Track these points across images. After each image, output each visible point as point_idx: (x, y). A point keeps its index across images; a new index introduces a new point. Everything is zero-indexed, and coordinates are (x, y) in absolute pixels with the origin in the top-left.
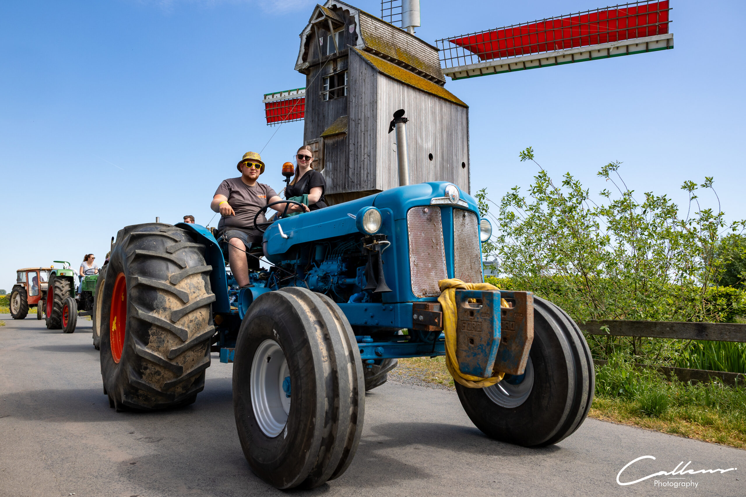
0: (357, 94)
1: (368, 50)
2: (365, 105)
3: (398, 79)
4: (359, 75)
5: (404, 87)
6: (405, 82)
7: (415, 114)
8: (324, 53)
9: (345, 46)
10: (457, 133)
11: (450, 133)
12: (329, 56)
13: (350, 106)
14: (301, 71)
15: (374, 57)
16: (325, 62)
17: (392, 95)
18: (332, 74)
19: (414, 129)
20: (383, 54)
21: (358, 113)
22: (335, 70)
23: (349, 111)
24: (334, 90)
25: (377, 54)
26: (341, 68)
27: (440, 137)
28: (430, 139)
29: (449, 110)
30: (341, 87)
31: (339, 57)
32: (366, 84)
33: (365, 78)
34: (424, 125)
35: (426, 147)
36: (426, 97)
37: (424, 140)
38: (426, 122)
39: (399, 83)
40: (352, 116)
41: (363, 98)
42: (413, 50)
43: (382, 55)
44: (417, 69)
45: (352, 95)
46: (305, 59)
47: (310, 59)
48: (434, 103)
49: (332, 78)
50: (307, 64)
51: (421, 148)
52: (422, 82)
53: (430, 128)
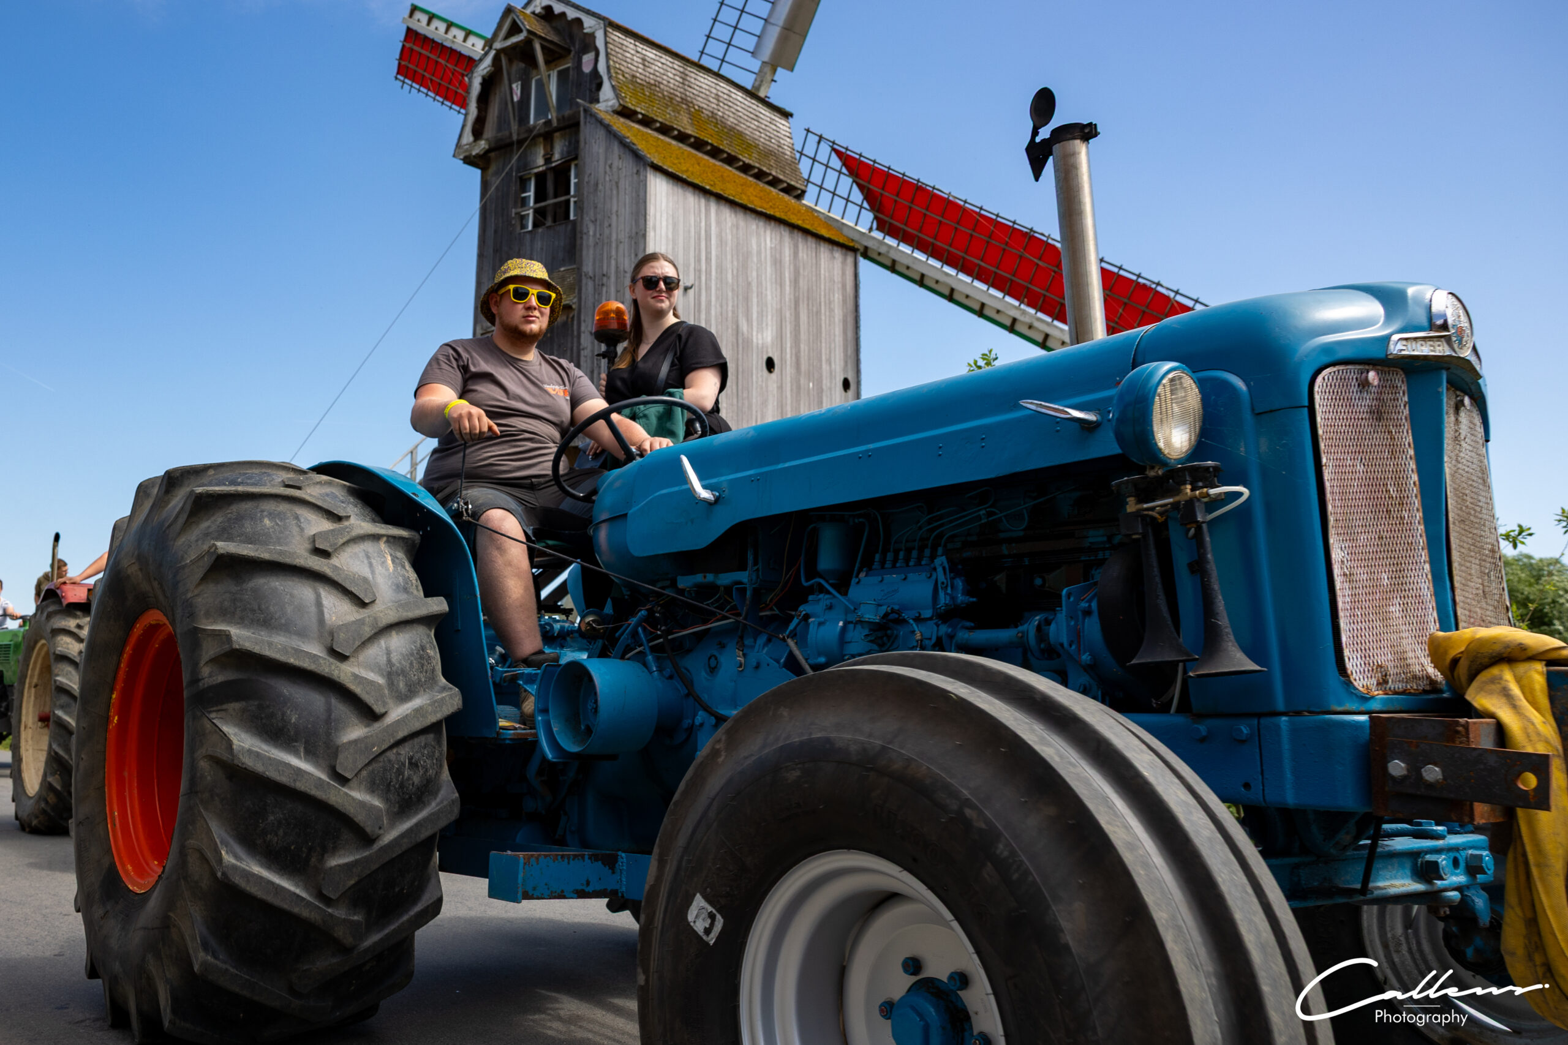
0: (599, 217)
1: (626, 113)
2: (619, 242)
3: (696, 181)
4: (605, 173)
5: (708, 200)
6: (712, 189)
7: (735, 263)
8: (523, 118)
9: (572, 103)
10: (831, 310)
11: (815, 309)
12: (534, 127)
13: (581, 244)
14: (469, 161)
15: (639, 131)
16: (525, 139)
17: (681, 219)
18: (541, 169)
19: (733, 298)
20: (661, 123)
21: (602, 261)
22: (548, 160)
23: (581, 256)
24: (545, 207)
25: (647, 122)
26: (562, 153)
27: (793, 318)
28: (770, 323)
29: (814, 255)
30: (563, 198)
31: (557, 130)
32: (622, 193)
33: (619, 178)
34: (755, 289)
35: (760, 342)
36: (761, 224)
37: (755, 324)
38: (759, 284)
39: (697, 192)
40: (588, 267)
41: (614, 224)
42: (731, 115)
43: (658, 125)
44: (739, 160)
45: (586, 219)
46: (477, 133)
47: (490, 132)
48: (778, 238)
49: (541, 178)
50: (483, 145)
51: (748, 342)
52: (751, 190)
53: (769, 297)
